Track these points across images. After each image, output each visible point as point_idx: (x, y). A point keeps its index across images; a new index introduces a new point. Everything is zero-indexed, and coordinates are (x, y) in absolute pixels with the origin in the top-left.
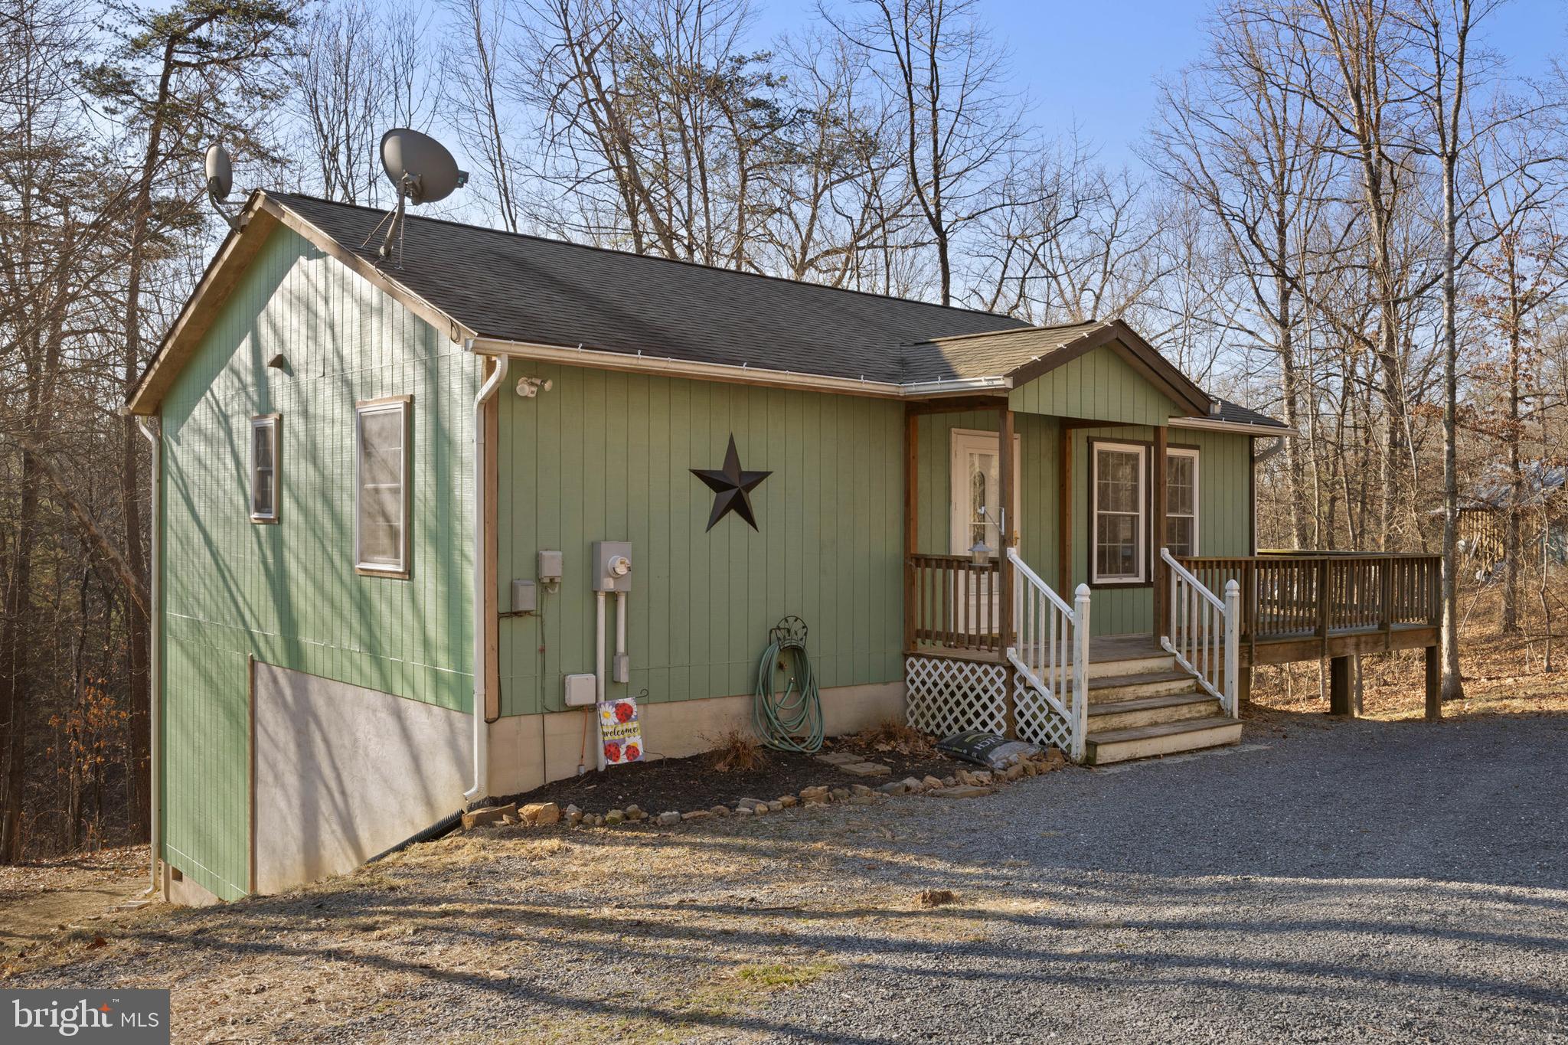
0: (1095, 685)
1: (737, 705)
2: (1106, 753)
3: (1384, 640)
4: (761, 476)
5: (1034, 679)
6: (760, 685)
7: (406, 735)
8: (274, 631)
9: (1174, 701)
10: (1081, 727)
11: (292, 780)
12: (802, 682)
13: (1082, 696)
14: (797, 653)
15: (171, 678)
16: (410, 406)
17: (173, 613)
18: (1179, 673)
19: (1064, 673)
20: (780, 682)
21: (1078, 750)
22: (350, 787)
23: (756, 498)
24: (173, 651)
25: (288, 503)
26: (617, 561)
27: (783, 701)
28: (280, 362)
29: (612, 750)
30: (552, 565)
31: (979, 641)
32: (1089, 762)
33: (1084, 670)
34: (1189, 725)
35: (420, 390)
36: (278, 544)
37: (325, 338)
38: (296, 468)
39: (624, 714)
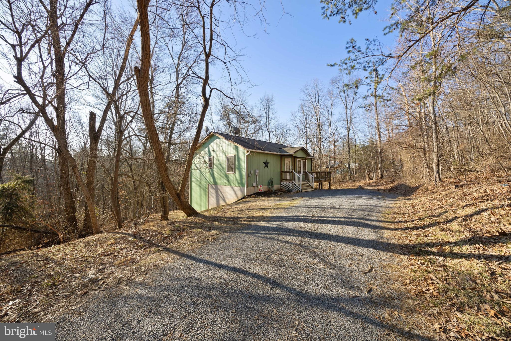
0: (302, 184)
1: (266, 187)
2: (303, 191)
3: (325, 181)
4: (268, 163)
5: (295, 183)
6: (268, 185)
7: (234, 190)
8: (212, 180)
9: (308, 186)
10: (301, 188)
11: (215, 197)
12: (272, 185)
13: (301, 185)
14: (272, 181)
15: (193, 187)
16: (235, 156)
17: (193, 179)
18: (308, 183)
19: (299, 183)
20: (270, 184)
21: (301, 190)
22: (224, 196)
23: (268, 165)
24: (193, 184)
25: (214, 166)
26: (257, 171)
27: (270, 186)
28: (213, 151)
29: (260, 190)
30: (252, 172)
31: (289, 180)
32: (302, 192)
33: (301, 183)
34: (310, 188)
35: (236, 154)
36: (212, 171)
37: (220, 148)
38: (215, 162)
39: (261, 186)
